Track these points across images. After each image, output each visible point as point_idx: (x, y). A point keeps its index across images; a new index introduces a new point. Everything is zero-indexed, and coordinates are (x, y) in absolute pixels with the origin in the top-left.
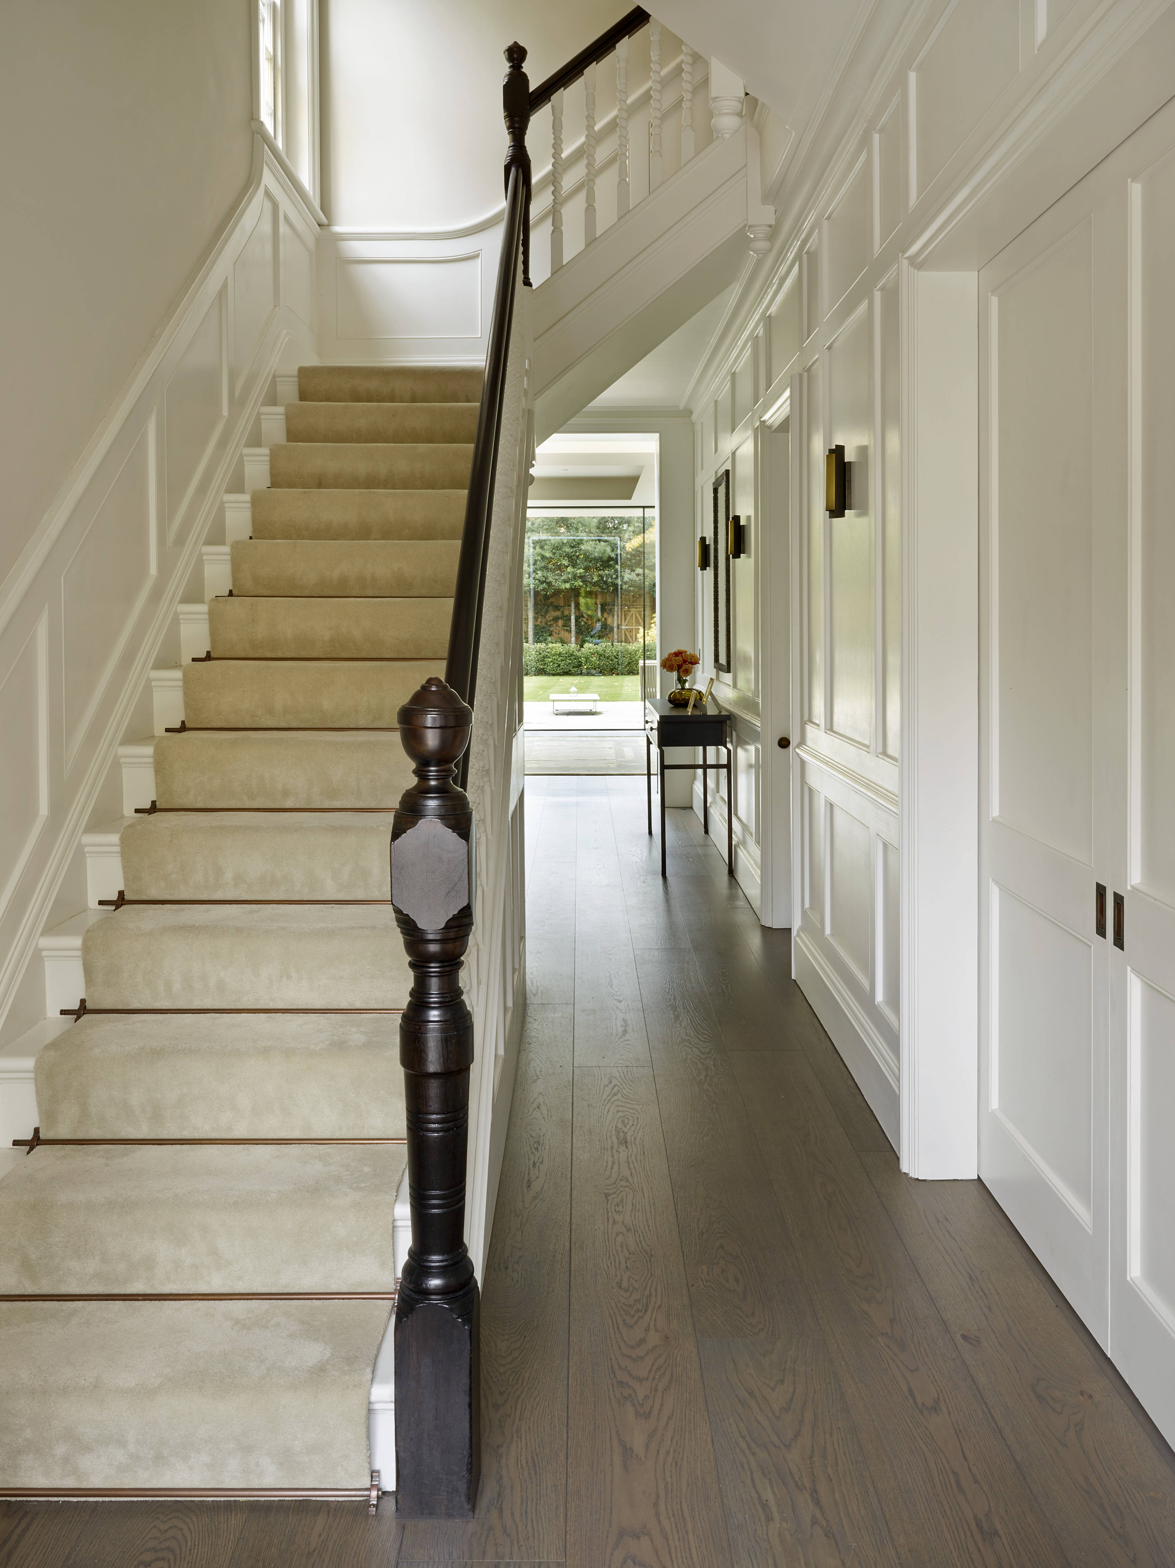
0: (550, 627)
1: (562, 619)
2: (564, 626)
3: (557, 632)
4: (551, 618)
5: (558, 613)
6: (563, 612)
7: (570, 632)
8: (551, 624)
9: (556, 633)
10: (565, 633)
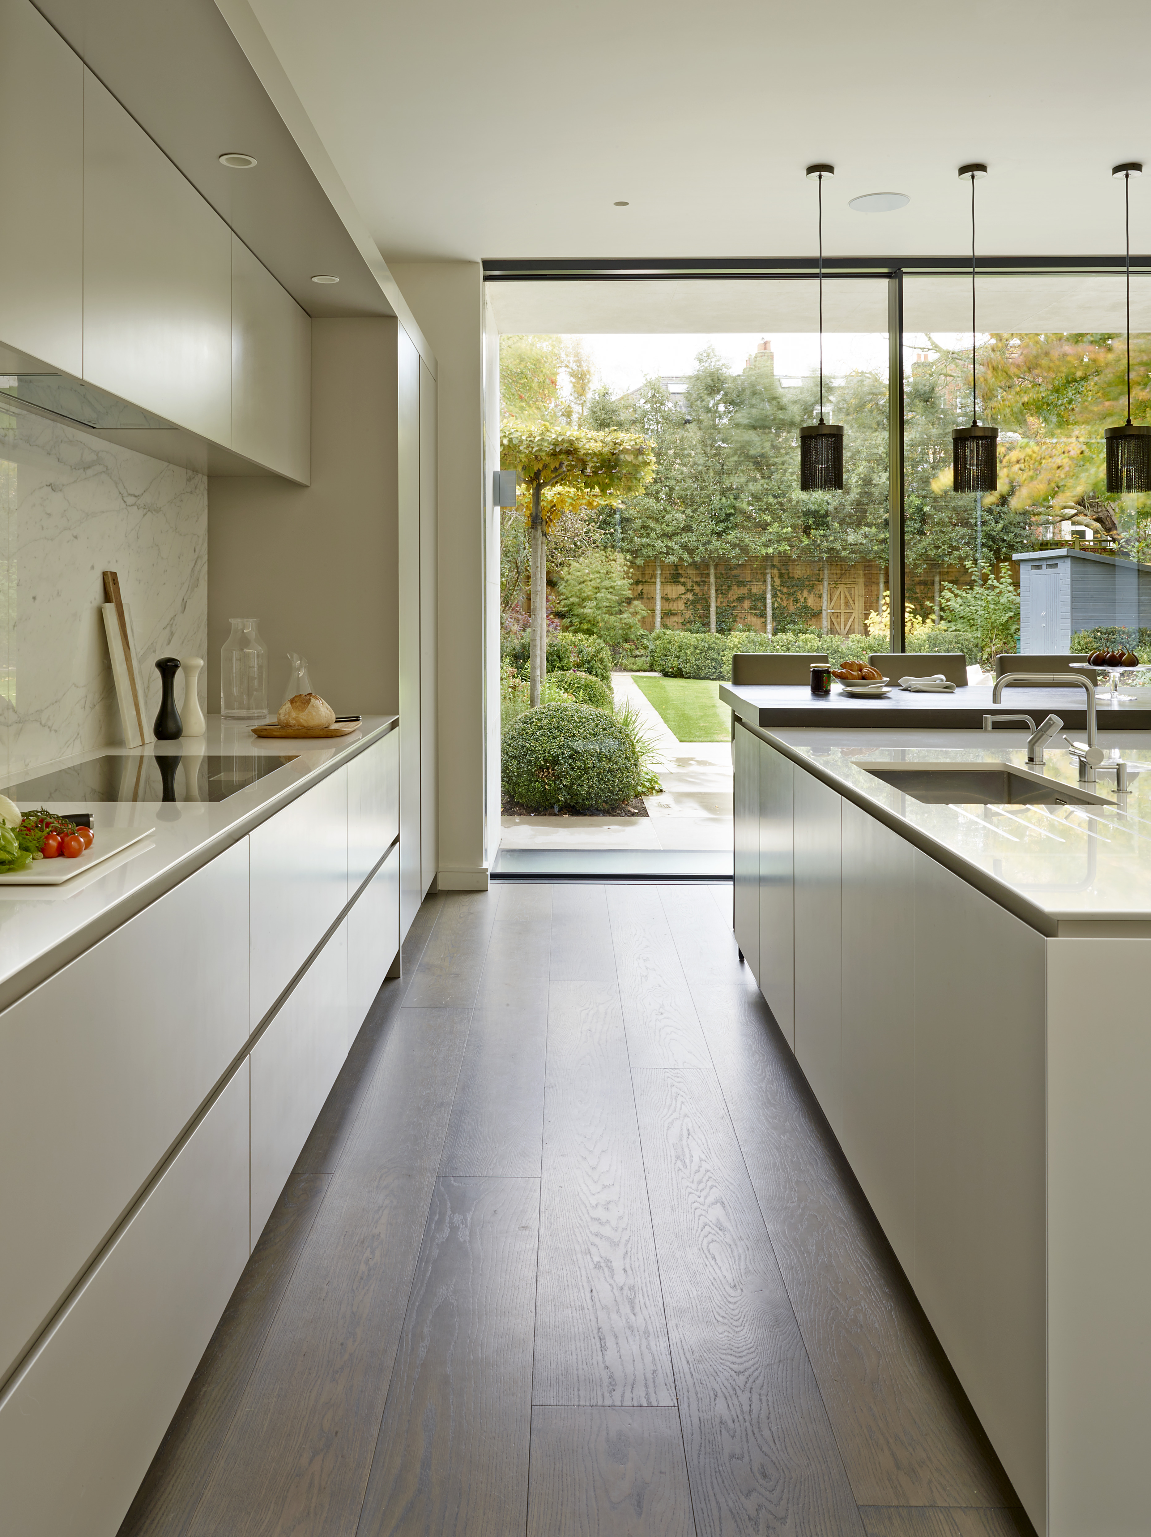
0: (733, 610)
1: (749, 598)
2: (751, 608)
3: (743, 617)
4: (735, 597)
5: (743, 591)
6: (750, 590)
7: (763, 615)
8: (734, 606)
9: (741, 618)
10: (753, 619)
